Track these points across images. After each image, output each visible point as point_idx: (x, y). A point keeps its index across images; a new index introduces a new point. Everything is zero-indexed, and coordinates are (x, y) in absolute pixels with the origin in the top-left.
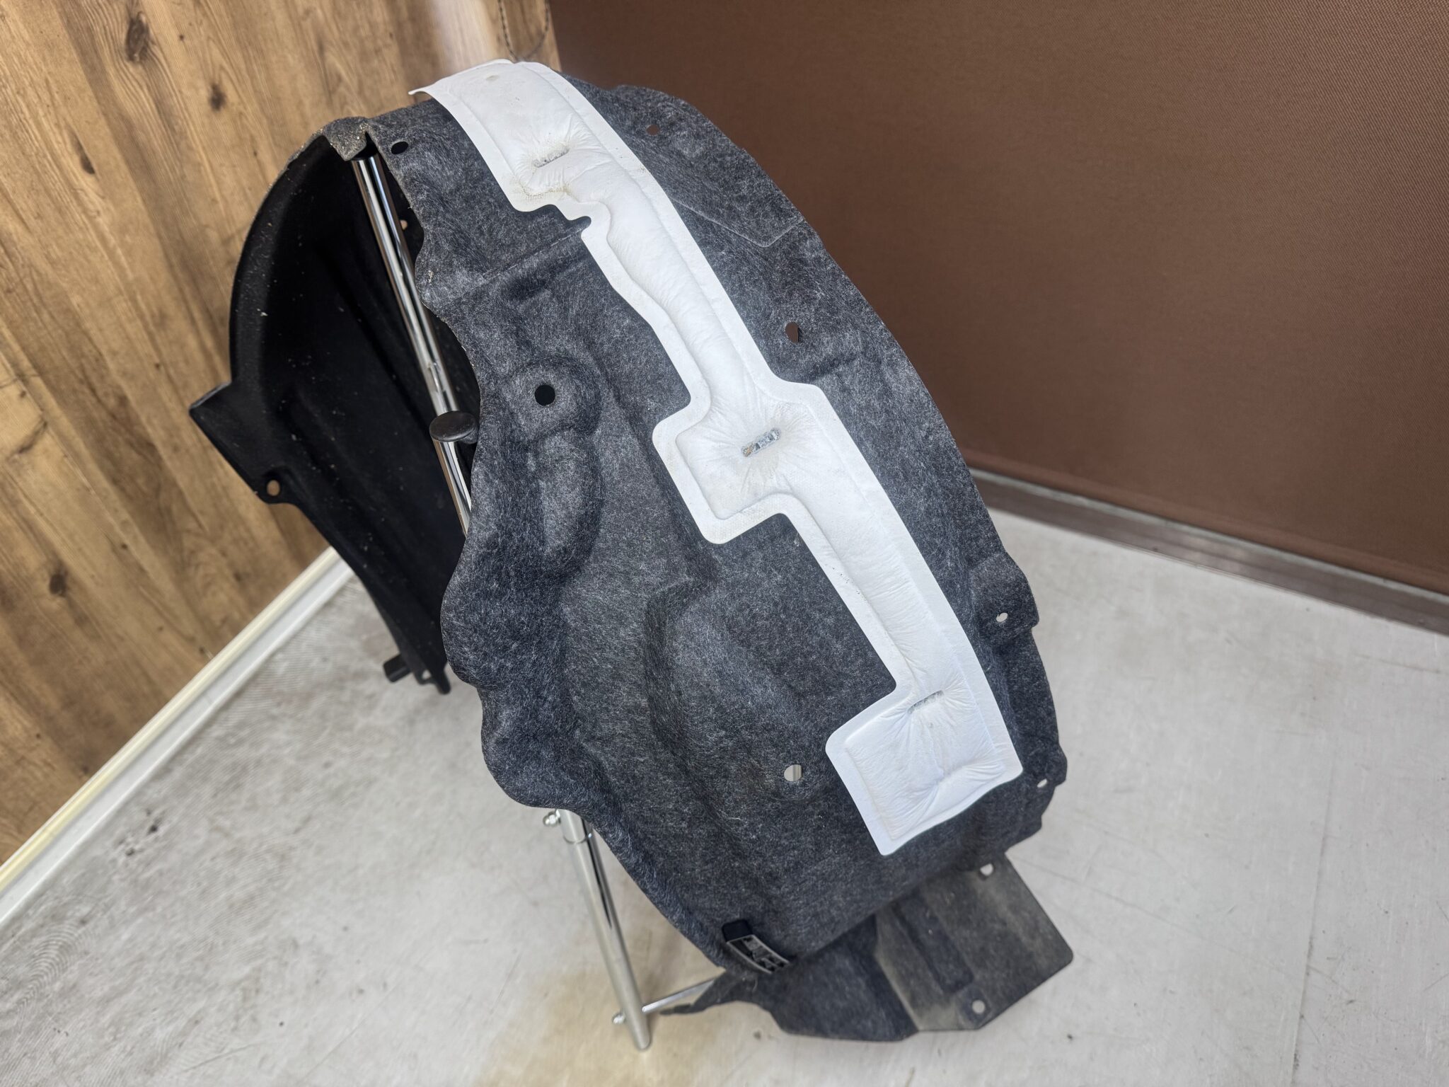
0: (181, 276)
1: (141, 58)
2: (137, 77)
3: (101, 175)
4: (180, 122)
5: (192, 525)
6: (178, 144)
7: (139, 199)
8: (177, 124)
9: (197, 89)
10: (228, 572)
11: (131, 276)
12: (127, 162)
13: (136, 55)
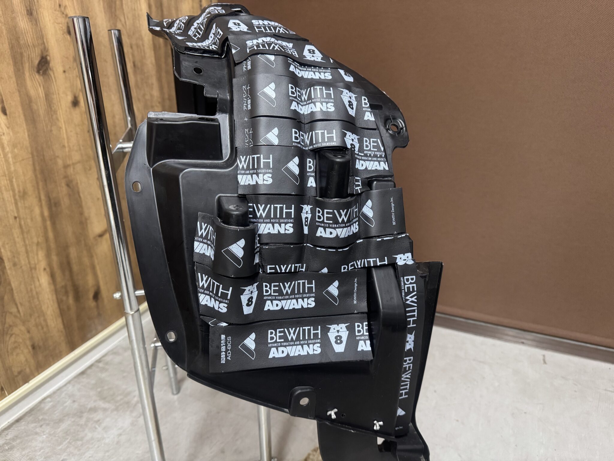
0: (39, 176)
1: (43, 73)
2: (39, 80)
3: (10, 117)
4: (55, 106)
5: (14, 310)
6: (52, 116)
7: (26, 134)
8: (54, 107)
9: (67, 95)
10: (29, 343)
11: (12, 169)
12: (25, 115)
13: (41, 72)
